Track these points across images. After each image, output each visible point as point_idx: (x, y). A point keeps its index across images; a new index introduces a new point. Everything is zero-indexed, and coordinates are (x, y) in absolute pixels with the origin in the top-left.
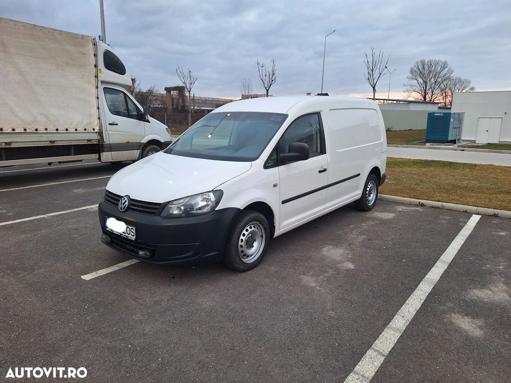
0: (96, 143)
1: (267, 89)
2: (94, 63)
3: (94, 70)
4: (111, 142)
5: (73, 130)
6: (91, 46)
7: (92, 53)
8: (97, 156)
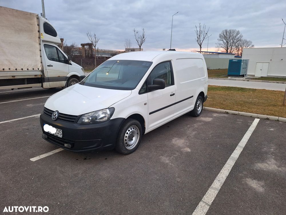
0: (40, 77)
1: (140, 46)
2: (38, 29)
3: (38, 34)
4: (49, 77)
5: (26, 70)
6: (35, 20)
7: (36, 23)
8: (40, 84)
